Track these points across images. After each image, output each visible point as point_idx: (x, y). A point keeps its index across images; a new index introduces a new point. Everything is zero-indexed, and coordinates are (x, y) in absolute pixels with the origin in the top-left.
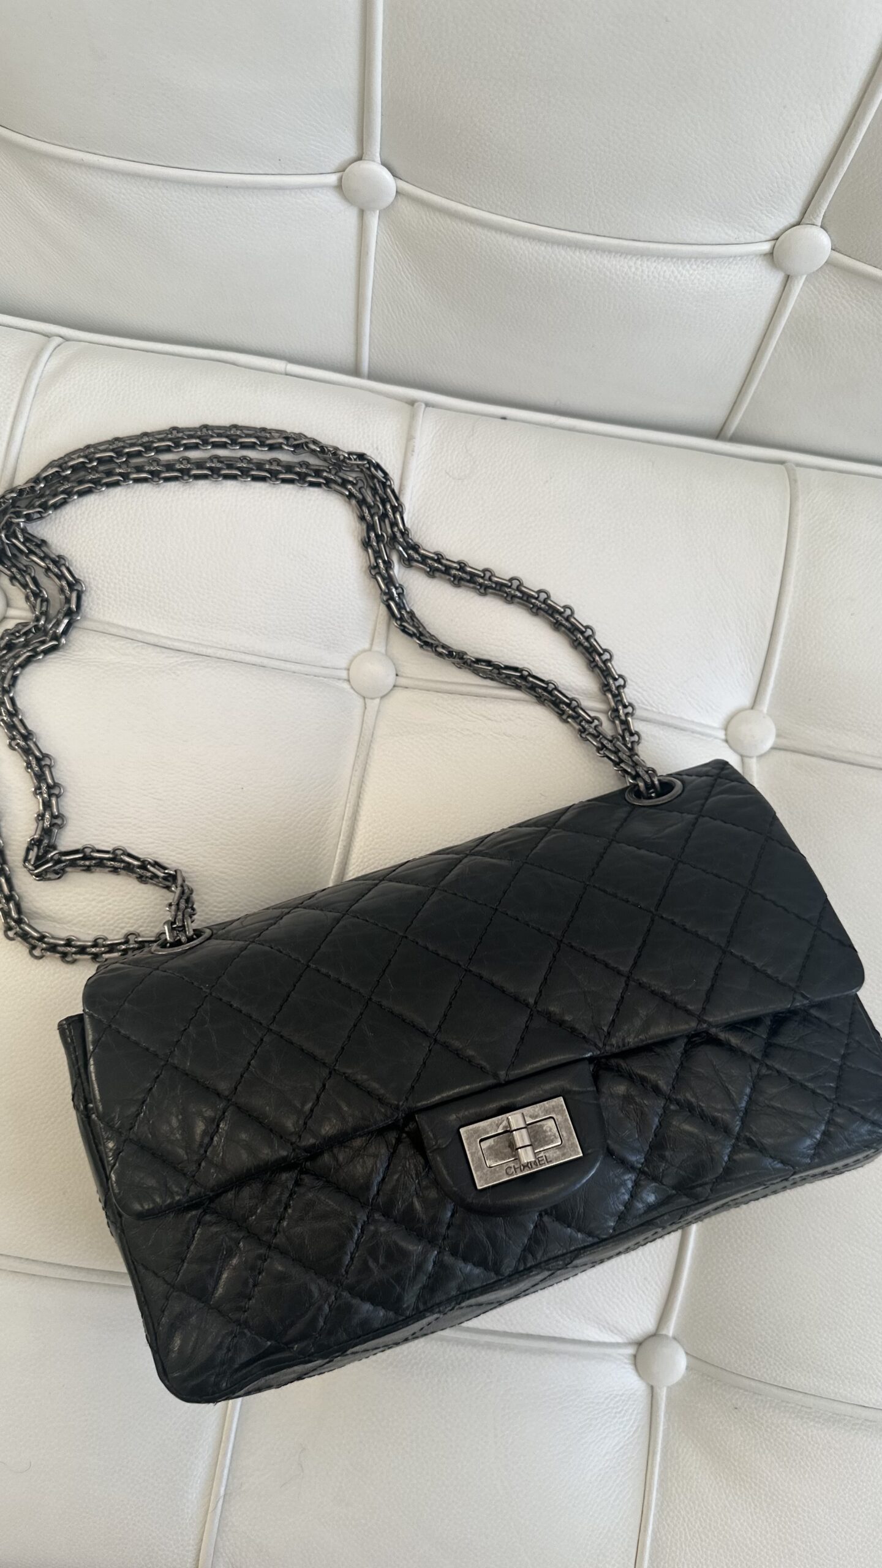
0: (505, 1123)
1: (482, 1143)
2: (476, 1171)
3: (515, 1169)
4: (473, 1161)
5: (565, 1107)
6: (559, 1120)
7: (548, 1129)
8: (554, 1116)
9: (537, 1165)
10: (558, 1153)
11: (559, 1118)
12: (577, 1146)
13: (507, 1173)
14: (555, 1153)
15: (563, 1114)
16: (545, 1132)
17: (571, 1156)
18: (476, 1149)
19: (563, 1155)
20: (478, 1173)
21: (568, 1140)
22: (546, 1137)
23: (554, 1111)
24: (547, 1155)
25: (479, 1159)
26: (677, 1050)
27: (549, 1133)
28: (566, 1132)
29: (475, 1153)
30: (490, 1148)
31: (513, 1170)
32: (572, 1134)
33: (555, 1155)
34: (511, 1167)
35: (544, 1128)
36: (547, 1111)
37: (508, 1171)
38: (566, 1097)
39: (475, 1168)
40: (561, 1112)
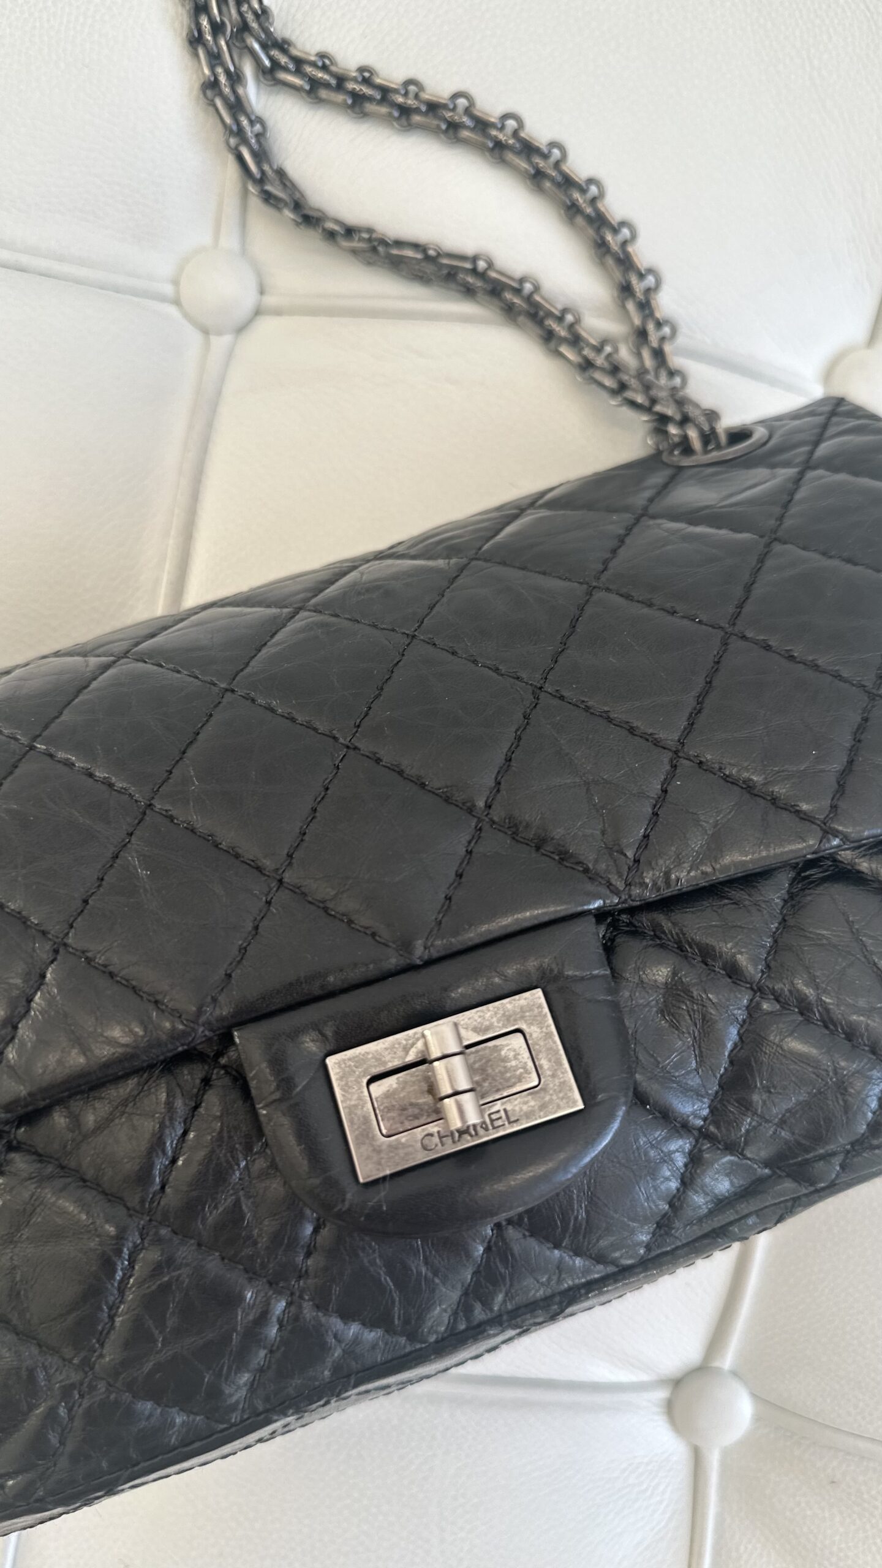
0: (420, 1045)
1: (373, 1087)
2: (358, 1145)
3: (441, 1138)
4: (351, 1122)
5: (546, 1010)
6: (535, 1035)
7: (512, 1054)
8: (524, 1027)
9: (487, 1129)
10: (532, 1103)
11: (533, 1031)
12: (571, 1089)
13: (425, 1148)
14: (526, 1103)
15: (541, 1025)
16: (505, 1060)
17: (559, 1107)
18: (360, 1098)
19: (543, 1107)
20: (363, 1149)
21: (553, 1076)
22: (507, 1070)
23: (522, 1017)
24: (509, 1107)
25: (366, 1120)
26: (774, 893)
27: (514, 1063)
28: (550, 1061)
29: (356, 1106)
30: (388, 1095)
31: (436, 1139)
32: (559, 1063)
33: (525, 1108)
34: (431, 1135)
35: (503, 1053)
36: (508, 1018)
37: (426, 1141)
38: (549, 988)
39: (356, 1138)
40: (537, 1020)
